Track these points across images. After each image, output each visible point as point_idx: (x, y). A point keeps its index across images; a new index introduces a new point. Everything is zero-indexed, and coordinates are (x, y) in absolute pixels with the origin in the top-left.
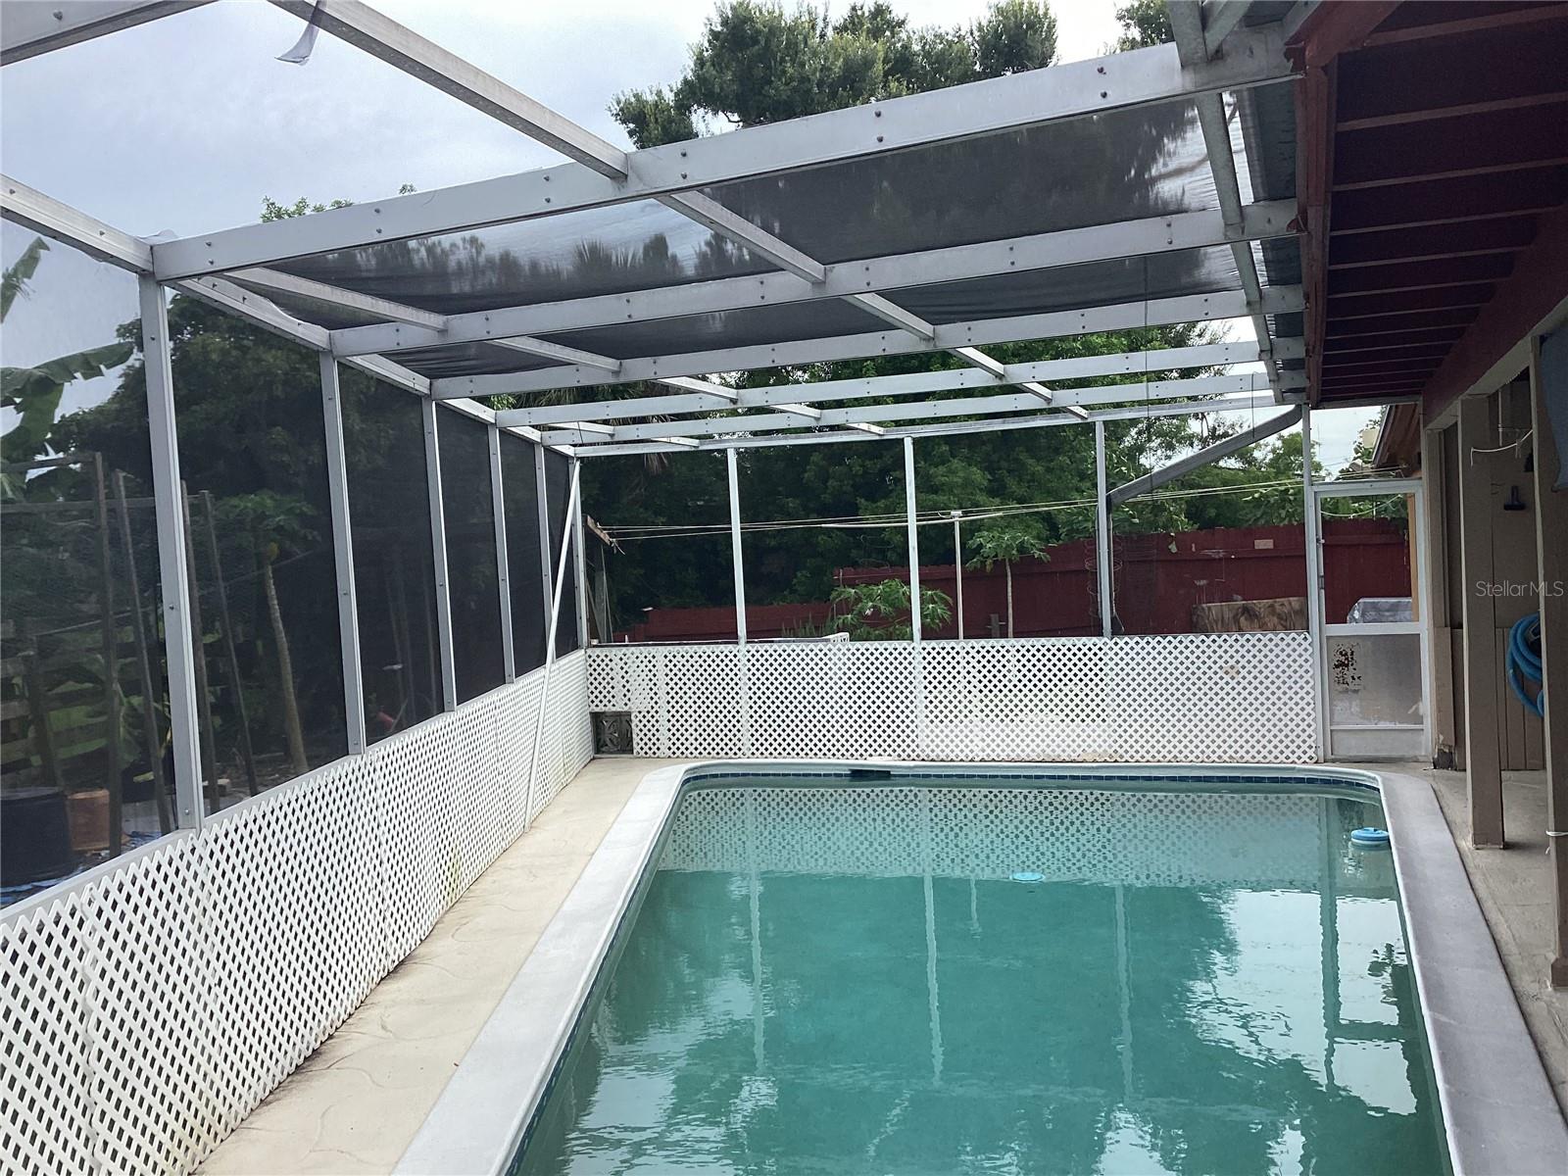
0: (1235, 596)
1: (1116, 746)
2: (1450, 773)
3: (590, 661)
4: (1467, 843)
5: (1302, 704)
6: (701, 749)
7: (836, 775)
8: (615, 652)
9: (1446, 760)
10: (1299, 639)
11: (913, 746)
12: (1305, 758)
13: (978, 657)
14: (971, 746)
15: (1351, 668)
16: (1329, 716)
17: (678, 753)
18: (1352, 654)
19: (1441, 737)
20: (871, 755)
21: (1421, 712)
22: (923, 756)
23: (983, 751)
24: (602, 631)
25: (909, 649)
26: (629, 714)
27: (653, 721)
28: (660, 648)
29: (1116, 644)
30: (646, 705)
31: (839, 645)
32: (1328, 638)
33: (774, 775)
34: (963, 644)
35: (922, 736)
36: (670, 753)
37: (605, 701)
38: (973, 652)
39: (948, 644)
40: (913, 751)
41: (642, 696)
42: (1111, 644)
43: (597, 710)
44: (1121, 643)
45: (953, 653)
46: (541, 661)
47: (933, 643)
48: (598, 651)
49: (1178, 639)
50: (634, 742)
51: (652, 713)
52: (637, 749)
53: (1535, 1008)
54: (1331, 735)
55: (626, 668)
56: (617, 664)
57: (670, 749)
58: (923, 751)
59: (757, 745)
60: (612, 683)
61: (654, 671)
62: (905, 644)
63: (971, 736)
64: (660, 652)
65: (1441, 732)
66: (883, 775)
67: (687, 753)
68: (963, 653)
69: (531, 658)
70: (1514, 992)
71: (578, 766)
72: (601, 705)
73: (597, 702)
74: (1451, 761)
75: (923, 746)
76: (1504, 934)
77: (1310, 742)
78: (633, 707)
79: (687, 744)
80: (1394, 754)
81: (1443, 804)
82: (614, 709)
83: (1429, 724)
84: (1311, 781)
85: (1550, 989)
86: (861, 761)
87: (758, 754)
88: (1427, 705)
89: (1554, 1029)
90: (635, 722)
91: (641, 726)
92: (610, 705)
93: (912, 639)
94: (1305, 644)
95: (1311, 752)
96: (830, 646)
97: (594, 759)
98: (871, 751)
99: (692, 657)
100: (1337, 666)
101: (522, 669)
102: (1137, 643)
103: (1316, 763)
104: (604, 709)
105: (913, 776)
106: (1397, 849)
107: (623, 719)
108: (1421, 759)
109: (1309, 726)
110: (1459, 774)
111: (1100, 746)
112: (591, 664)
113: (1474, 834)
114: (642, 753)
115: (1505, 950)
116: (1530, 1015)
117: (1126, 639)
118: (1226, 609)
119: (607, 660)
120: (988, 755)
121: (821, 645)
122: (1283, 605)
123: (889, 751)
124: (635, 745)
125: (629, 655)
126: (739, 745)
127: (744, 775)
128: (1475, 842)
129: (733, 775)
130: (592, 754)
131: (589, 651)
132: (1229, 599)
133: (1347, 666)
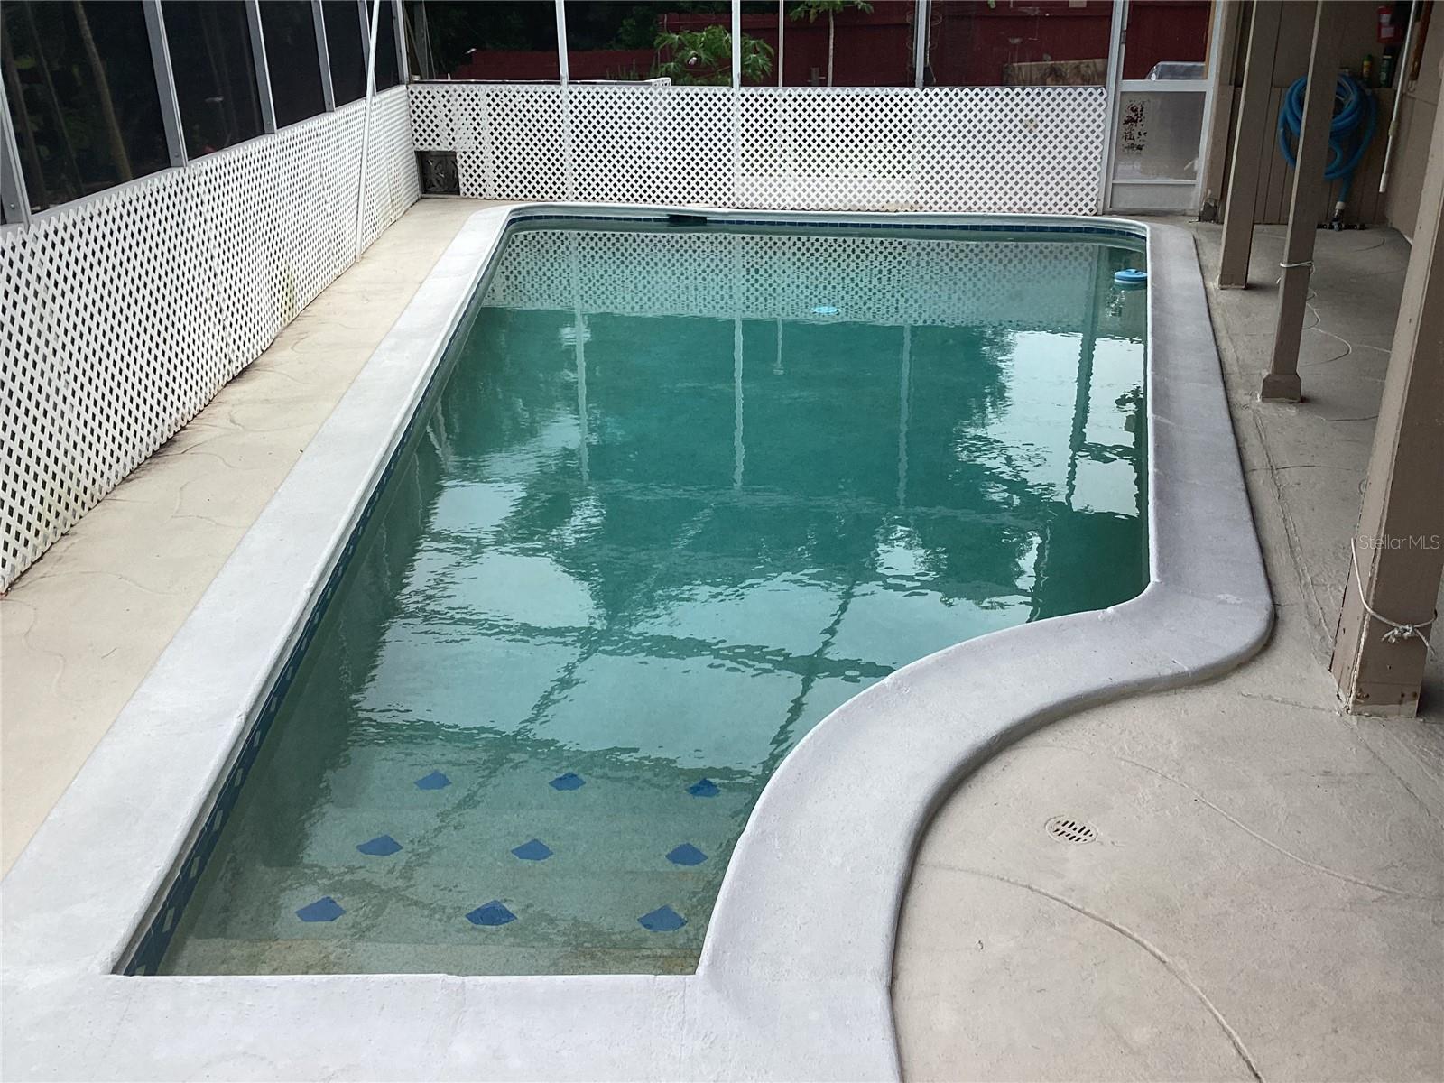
0: (1045, 56)
1: (917, 198)
2: (1211, 225)
3: (413, 97)
4: (1214, 284)
5: (1091, 158)
6: (526, 192)
7: (656, 220)
8: (438, 89)
9: (1210, 214)
10: (1096, 94)
11: (729, 194)
12: (1086, 210)
13: (795, 105)
14: (784, 196)
15: (1139, 124)
16: (1112, 171)
17: (504, 195)
18: (1142, 110)
19: (1210, 192)
20: (689, 202)
21: (1196, 168)
22: (738, 204)
23: (795, 200)
24: (424, 67)
25: (729, 95)
26: (453, 154)
27: (478, 162)
28: (482, 86)
29: (927, 95)
30: (471, 145)
31: (660, 89)
32: (1122, 93)
33: (596, 218)
34: (780, 91)
35: (738, 184)
36: (496, 195)
37: (430, 140)
38: (790, 100)
39: (766, 91)
40: (729, 199)
41: (466, 136)
42: (922, 95)
43: (422, 148)
44: (931, 95)
45: (771, 101)
46: (361, 94)
47: (752, 90)
48: (420, 87)
49: (985, 91)
50: (461, 183)
51: (477, 152)
52: (463, 189)
53: (1244, 416)
54: (1112, 189)
55: (449, 106)
56: (439, 102)
57: (495, 190)
58: (738, 199)
59: (581, 189)
60: (436, 122)
61: (477, 110)
62: (724, 89)
63: (784, 185)
64: (483, 89)
65: (1209, 186)
66: (698, 221)
67: (512, 195)
68: (780, 101)
69: (351, 90)
70: (1228, 402)
71: (406, 204)
72: (426, 144)
73: (421, 140)
74: (1215, 214)
75: (738, 194)
76: (1229, 355)
77: (1092, 195)
78: (459, 147)
79: (512, 186)
80: (1166, 207)
81: (1200, 252)
82: (438, 148)
83: (1200, 180)
84: (1088, 230)
85: (1259, 400)
86: (679, 207)
87: (581, 198)
88: (1201, 163)
89: (1256, 431)
90: (460, 162)
91: (466, 166)
92: (434, 145)
93: (732, 86)
94: (1101, 99)
95: (1092, 205)
96: (651, 89)
97: (422, 198)
98: (689, 198)
99: (514, 96)
100: (1126, 122)
101: (342, 101)
102: (946, 94)
103: (1095, 215)
104: (429, 148)
105: (728, 222)
106: (1153, 287)
107: (448, 158)
108: (1189, 213)
109: (1094, 179)
110: (1218, 226)
111: (902, 197)
112: (413, 100)
113: (1221, 275)
114: (469, 194)
115: (1228, 369)
116: (1238, 420)
117: (937, 90)
118: (1035, 69)
119: (429, 97)
120: (799, 205)
121: (642, 88)
122: (1088, 66)
123: (707, 198)
124: (461, 186)
125: (451, 92)
126: (563, 188)
127: (567, 217)
128: (1221, 282)
129: (557, 217)
130: (418, 193)
131: (411, 87)
132: (1040, 59)
133: (1136, 121)
